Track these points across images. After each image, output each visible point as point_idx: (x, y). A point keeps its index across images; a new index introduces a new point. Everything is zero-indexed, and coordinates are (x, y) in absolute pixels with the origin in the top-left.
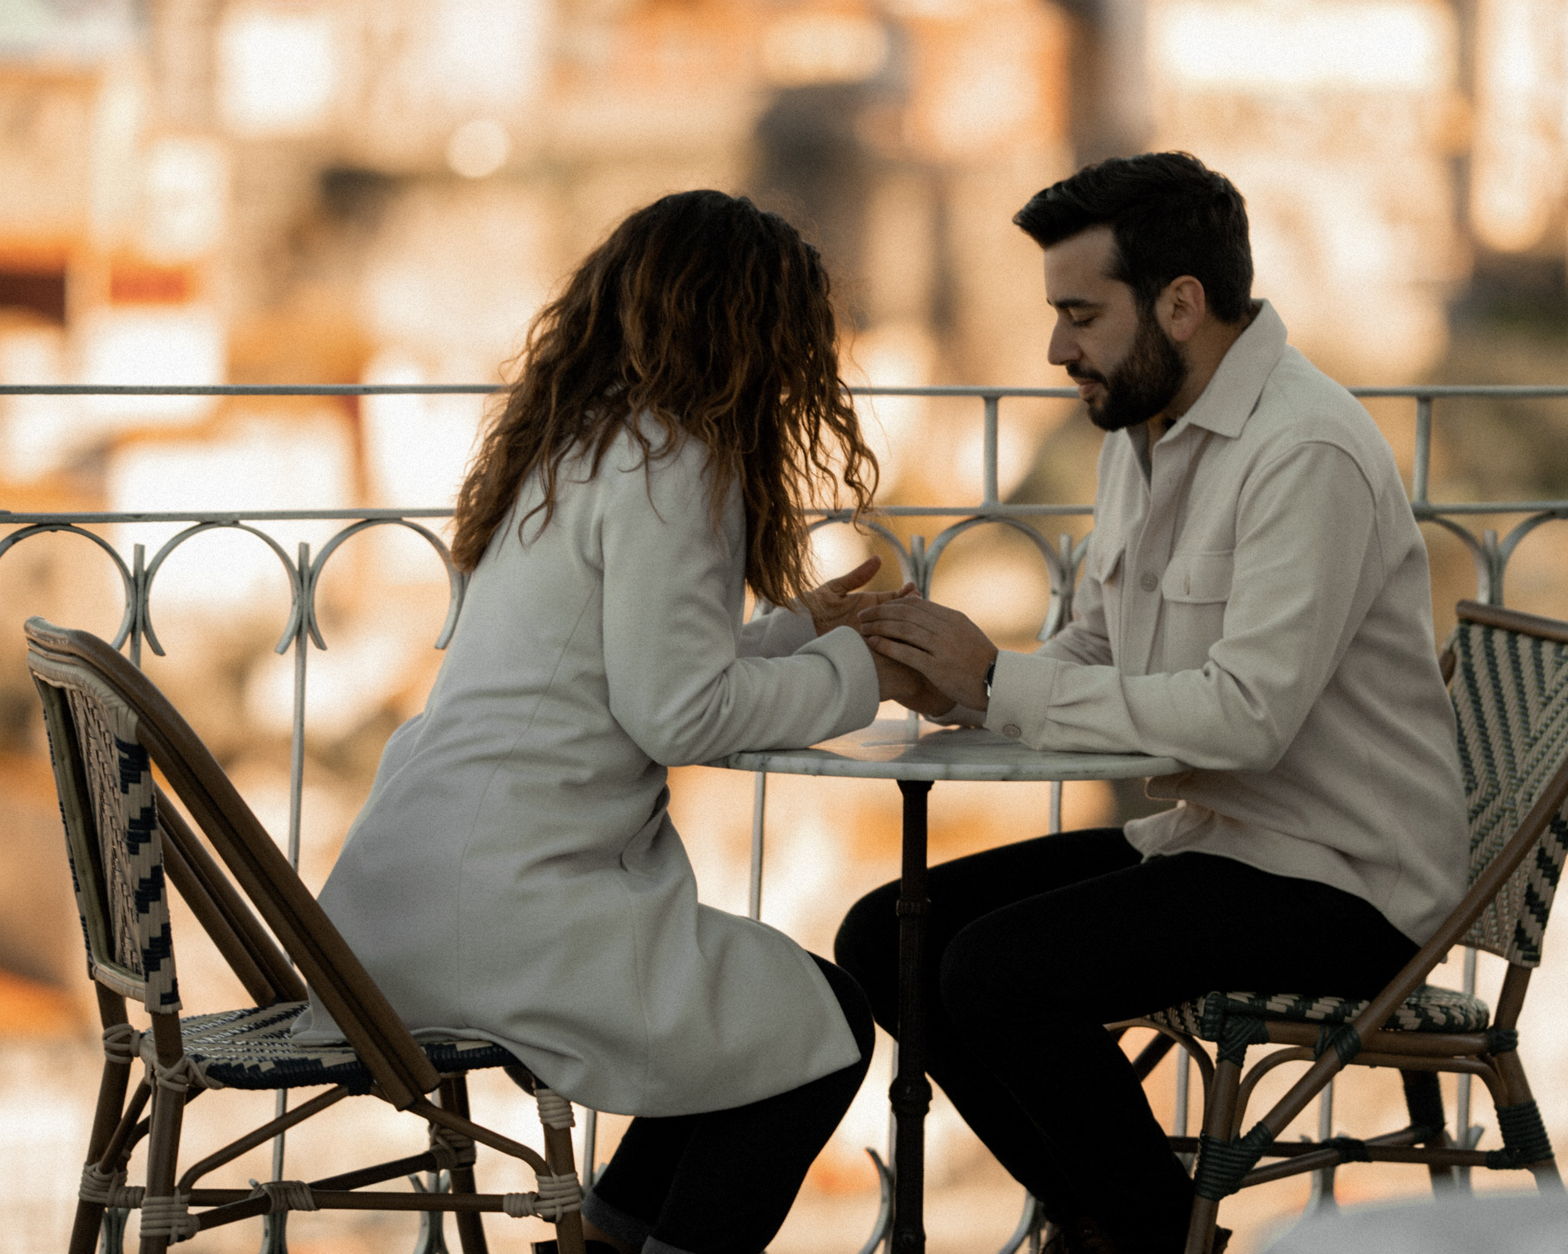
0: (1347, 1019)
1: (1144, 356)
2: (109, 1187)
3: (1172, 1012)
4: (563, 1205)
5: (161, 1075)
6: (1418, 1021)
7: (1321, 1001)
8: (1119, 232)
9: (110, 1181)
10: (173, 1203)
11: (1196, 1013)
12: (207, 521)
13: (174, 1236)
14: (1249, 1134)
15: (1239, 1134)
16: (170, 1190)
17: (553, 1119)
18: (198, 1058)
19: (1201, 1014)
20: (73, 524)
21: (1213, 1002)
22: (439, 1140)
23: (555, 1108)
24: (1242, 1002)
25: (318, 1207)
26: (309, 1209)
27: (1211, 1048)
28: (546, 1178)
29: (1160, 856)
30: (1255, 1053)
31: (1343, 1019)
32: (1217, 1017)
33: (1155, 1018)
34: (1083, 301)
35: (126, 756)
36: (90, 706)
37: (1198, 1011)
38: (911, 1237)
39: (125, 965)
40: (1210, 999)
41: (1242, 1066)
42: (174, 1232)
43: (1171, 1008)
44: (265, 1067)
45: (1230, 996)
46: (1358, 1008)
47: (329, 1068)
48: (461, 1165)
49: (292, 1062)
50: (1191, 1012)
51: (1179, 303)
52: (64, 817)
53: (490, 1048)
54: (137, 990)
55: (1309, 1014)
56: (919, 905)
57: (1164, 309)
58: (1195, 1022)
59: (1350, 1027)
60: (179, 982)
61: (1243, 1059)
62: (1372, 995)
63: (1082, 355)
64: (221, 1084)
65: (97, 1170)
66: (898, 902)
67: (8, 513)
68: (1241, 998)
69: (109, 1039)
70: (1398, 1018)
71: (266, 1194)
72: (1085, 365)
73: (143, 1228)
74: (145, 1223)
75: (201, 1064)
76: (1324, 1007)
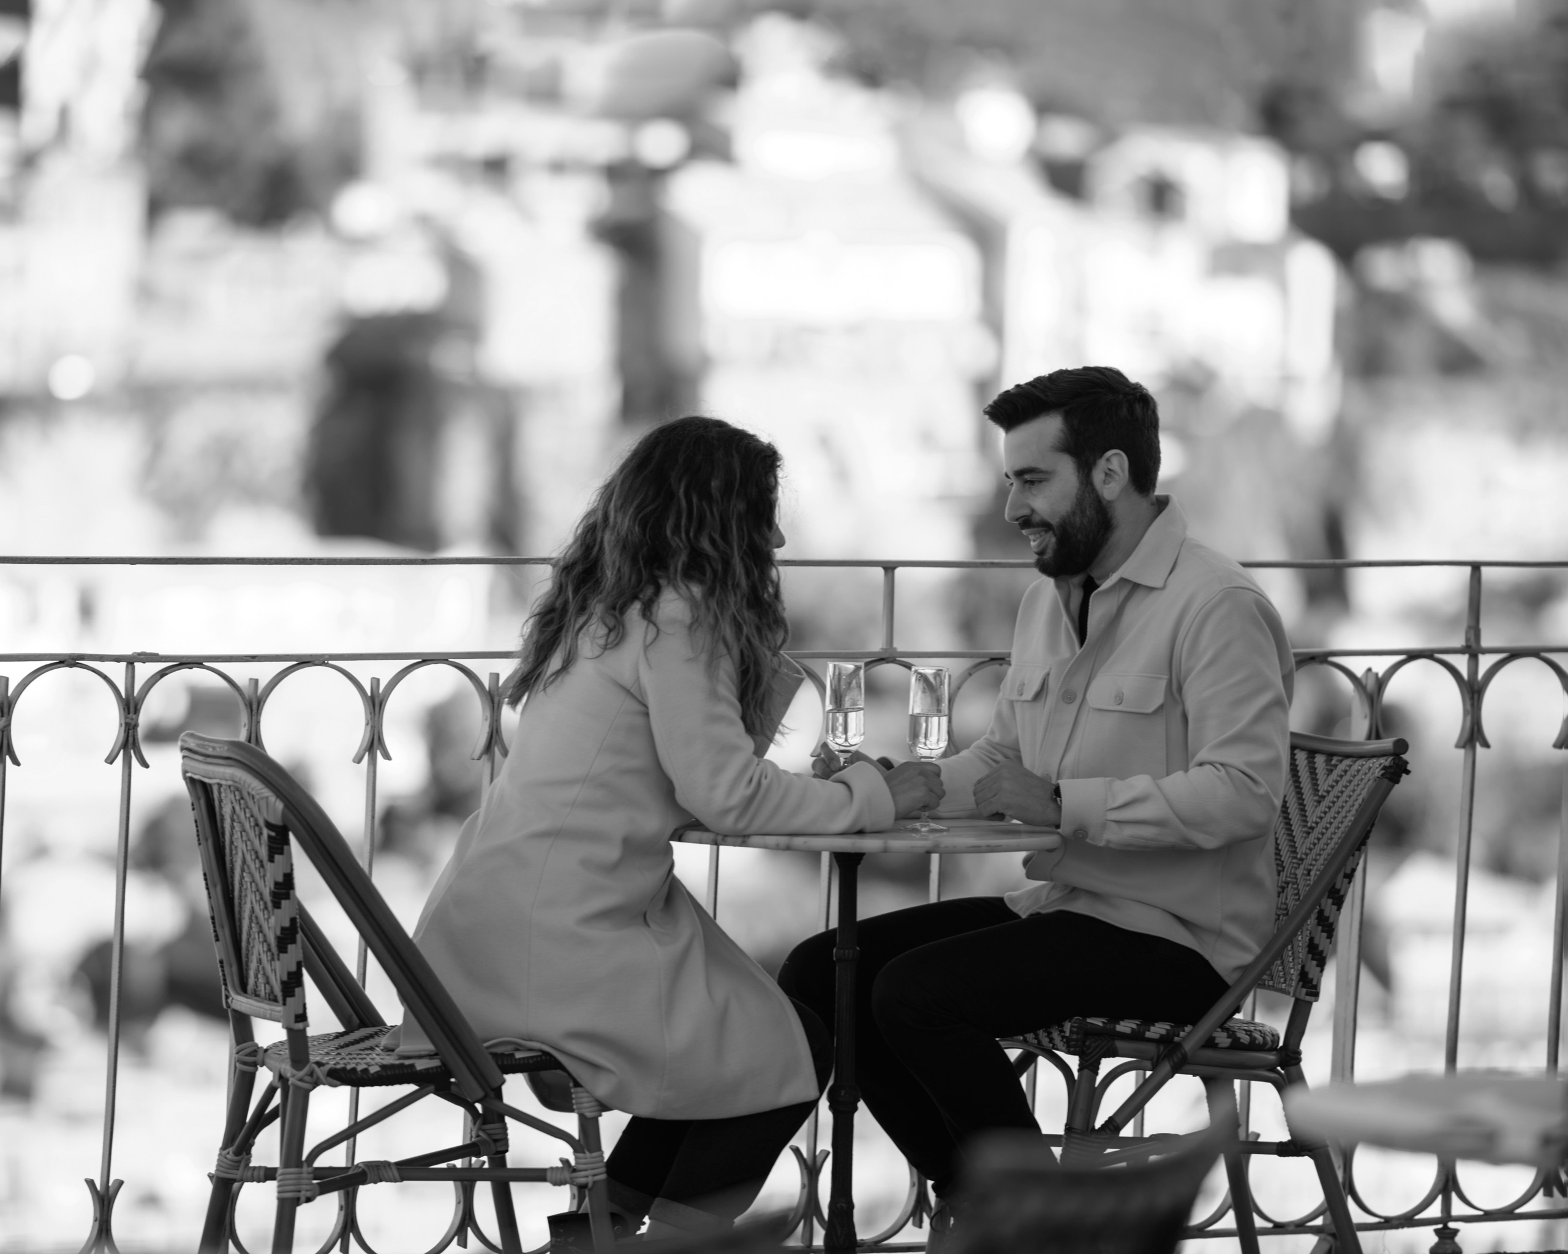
0: (1176, 1039)
1: (1083, 512)
2: (239, 1166)
3: (1042, 1034)
4: (594, 1175)
5: (293, 1076)
6: (1230, 1040)
7: (1157, 1025)
8: (1067, 417)
9: (240, 1162)
10: (301, 1173)
11: (1062, 1034)
12: (304, 661)
13: (303, 1199)
14: (1103, 1126)
15: (1094, 1126)
16: (299, 1164)
17: (588, 1110)
18: (319, 1064)
19: (1067, 1034)
20: (204, 663)
21: (1076, 1025)
22: (481, 1133)
23: (588, 1102)
24: (1098, 1025)
25: (402, 1179)
26: (395, 1181)
27: (1073, 1062)
28: (581, 1155)
29: (1039, 914)
30: (1107, 1065)
31: (1173, 1039)
32: (1080, 1036)
33: (1028, 1039)
34: (1037, 468)
35: (273, 834)
36: (238, 798)
37: (1064, 1032)
38: (844, 1205)
39: (257, 995)
40: (1075, 1023)
41: (1097, 1074)
42: (303, 1195)
43: (1041, 1031)
44: (373, 1070)
45: (1089, 1020)
46: (1184, 1031)
47: (421, 1071)
48: (498, 1153)
49: (392, 1066)
50: (1059, 1033)
51: (1108, 472)
52: (207, 884)
53: (540, 1056)
54: (273, 1013)
55: (1148, 1034)
56: (851, 952)
57: (1098, 476)
58: (1062, 1040)
59: (1179, 1045)
60: (308, 1006)
61: (1098, 1069)
62: (1194, 1022)
63: (1033, 511)
64: (339, 1083)
65: (231, 1153)
66: (835, 950)
67: (157, 655)
68: (1098, 1022)
69: (240, 1053)
70: (1214, 1038)
71: (363, 1170)
72: (1036, 519)
73: (279, 1192)
74: (280, 1189)
75: (322, 1068)
76: (1158, 1029)
